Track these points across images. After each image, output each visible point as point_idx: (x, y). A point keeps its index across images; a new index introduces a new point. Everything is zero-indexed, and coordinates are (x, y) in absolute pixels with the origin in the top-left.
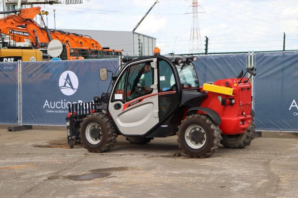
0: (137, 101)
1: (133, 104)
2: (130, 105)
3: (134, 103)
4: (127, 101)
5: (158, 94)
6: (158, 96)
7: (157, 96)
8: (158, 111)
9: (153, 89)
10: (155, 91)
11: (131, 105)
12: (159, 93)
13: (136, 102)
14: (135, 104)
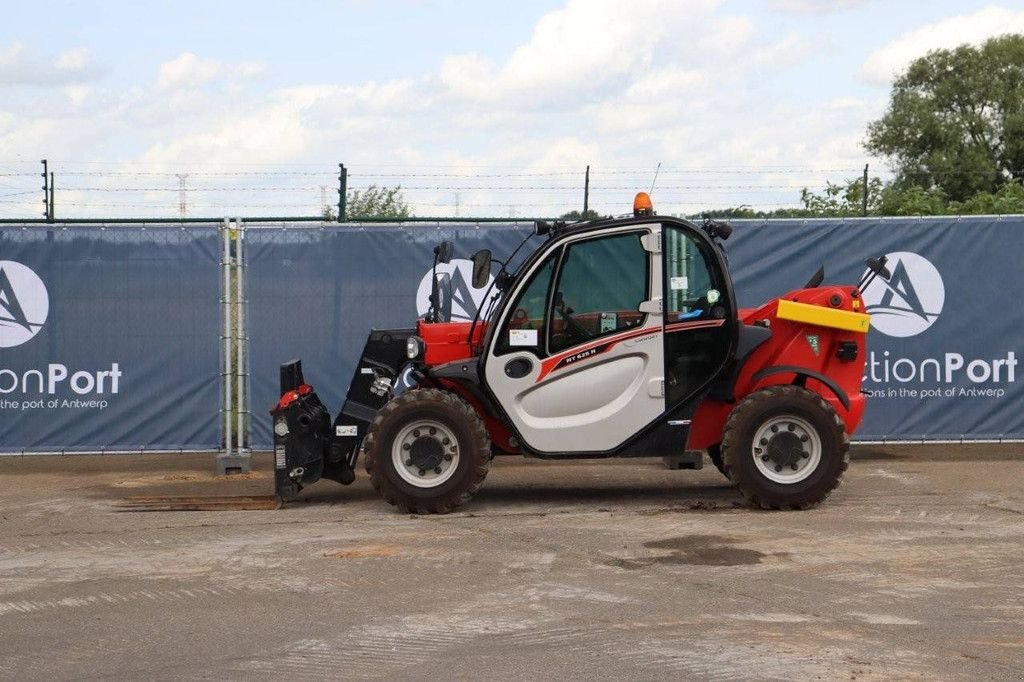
0: (589, 351)
1: (577, 360)
2: (564, 363)
3: (579, 357)
4: (553, 351)
5: (665, 330)
6: (665, 335)
7: (661, 335)
8: (663, 379)
9: (645, 315)
10: (655, 321)
11: (570, 363)
12: (667, 327)
13: (587, 353)
14: (582, 359)
